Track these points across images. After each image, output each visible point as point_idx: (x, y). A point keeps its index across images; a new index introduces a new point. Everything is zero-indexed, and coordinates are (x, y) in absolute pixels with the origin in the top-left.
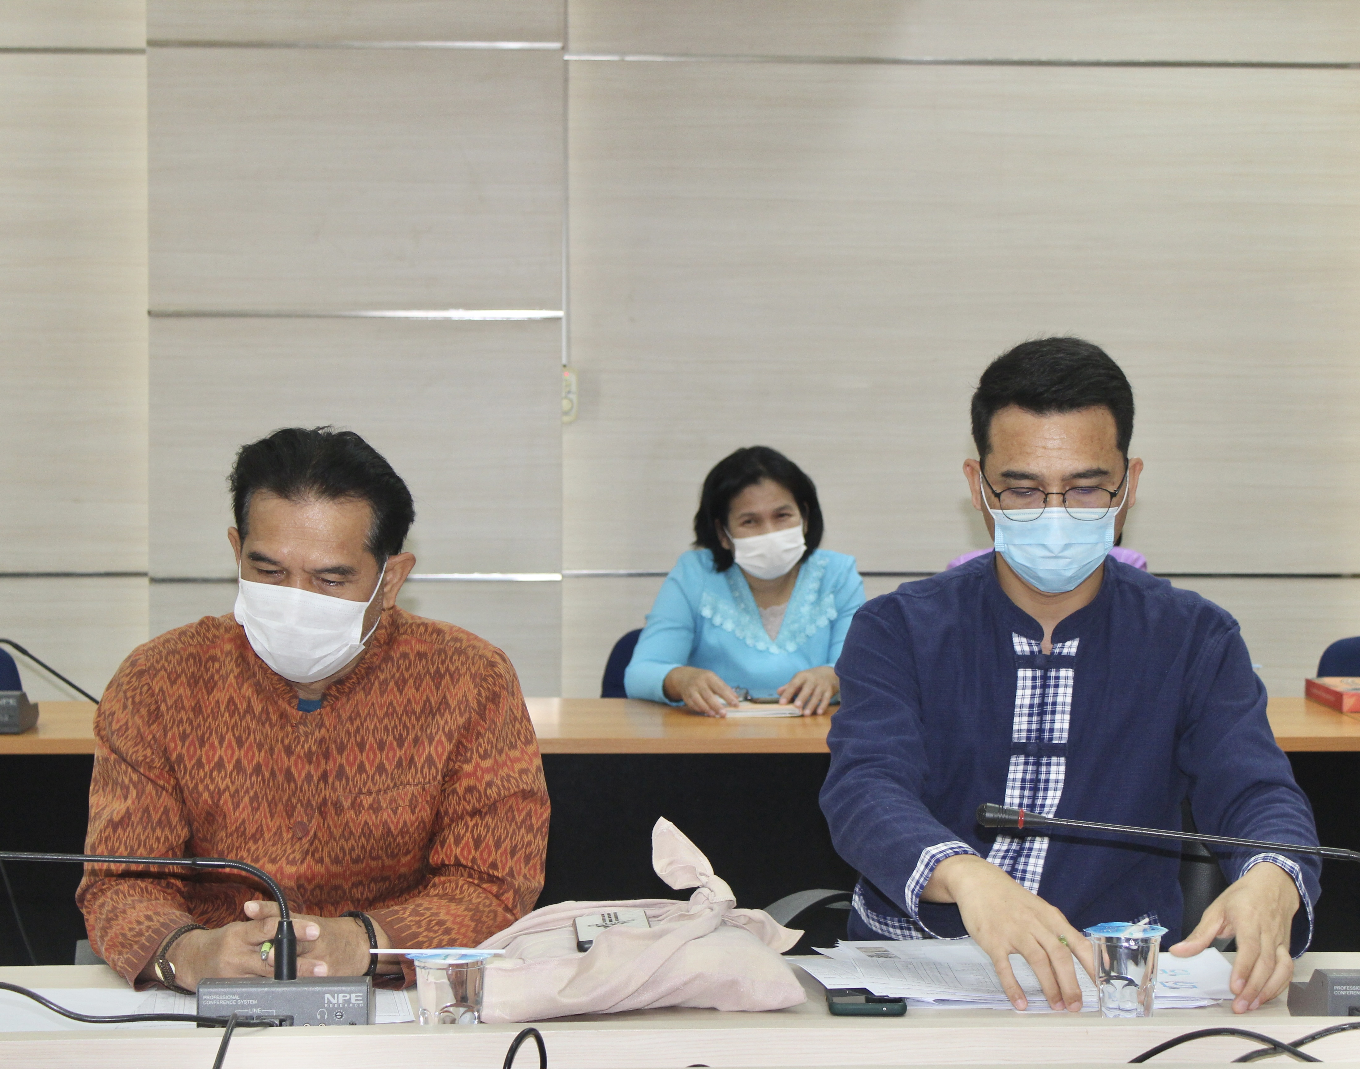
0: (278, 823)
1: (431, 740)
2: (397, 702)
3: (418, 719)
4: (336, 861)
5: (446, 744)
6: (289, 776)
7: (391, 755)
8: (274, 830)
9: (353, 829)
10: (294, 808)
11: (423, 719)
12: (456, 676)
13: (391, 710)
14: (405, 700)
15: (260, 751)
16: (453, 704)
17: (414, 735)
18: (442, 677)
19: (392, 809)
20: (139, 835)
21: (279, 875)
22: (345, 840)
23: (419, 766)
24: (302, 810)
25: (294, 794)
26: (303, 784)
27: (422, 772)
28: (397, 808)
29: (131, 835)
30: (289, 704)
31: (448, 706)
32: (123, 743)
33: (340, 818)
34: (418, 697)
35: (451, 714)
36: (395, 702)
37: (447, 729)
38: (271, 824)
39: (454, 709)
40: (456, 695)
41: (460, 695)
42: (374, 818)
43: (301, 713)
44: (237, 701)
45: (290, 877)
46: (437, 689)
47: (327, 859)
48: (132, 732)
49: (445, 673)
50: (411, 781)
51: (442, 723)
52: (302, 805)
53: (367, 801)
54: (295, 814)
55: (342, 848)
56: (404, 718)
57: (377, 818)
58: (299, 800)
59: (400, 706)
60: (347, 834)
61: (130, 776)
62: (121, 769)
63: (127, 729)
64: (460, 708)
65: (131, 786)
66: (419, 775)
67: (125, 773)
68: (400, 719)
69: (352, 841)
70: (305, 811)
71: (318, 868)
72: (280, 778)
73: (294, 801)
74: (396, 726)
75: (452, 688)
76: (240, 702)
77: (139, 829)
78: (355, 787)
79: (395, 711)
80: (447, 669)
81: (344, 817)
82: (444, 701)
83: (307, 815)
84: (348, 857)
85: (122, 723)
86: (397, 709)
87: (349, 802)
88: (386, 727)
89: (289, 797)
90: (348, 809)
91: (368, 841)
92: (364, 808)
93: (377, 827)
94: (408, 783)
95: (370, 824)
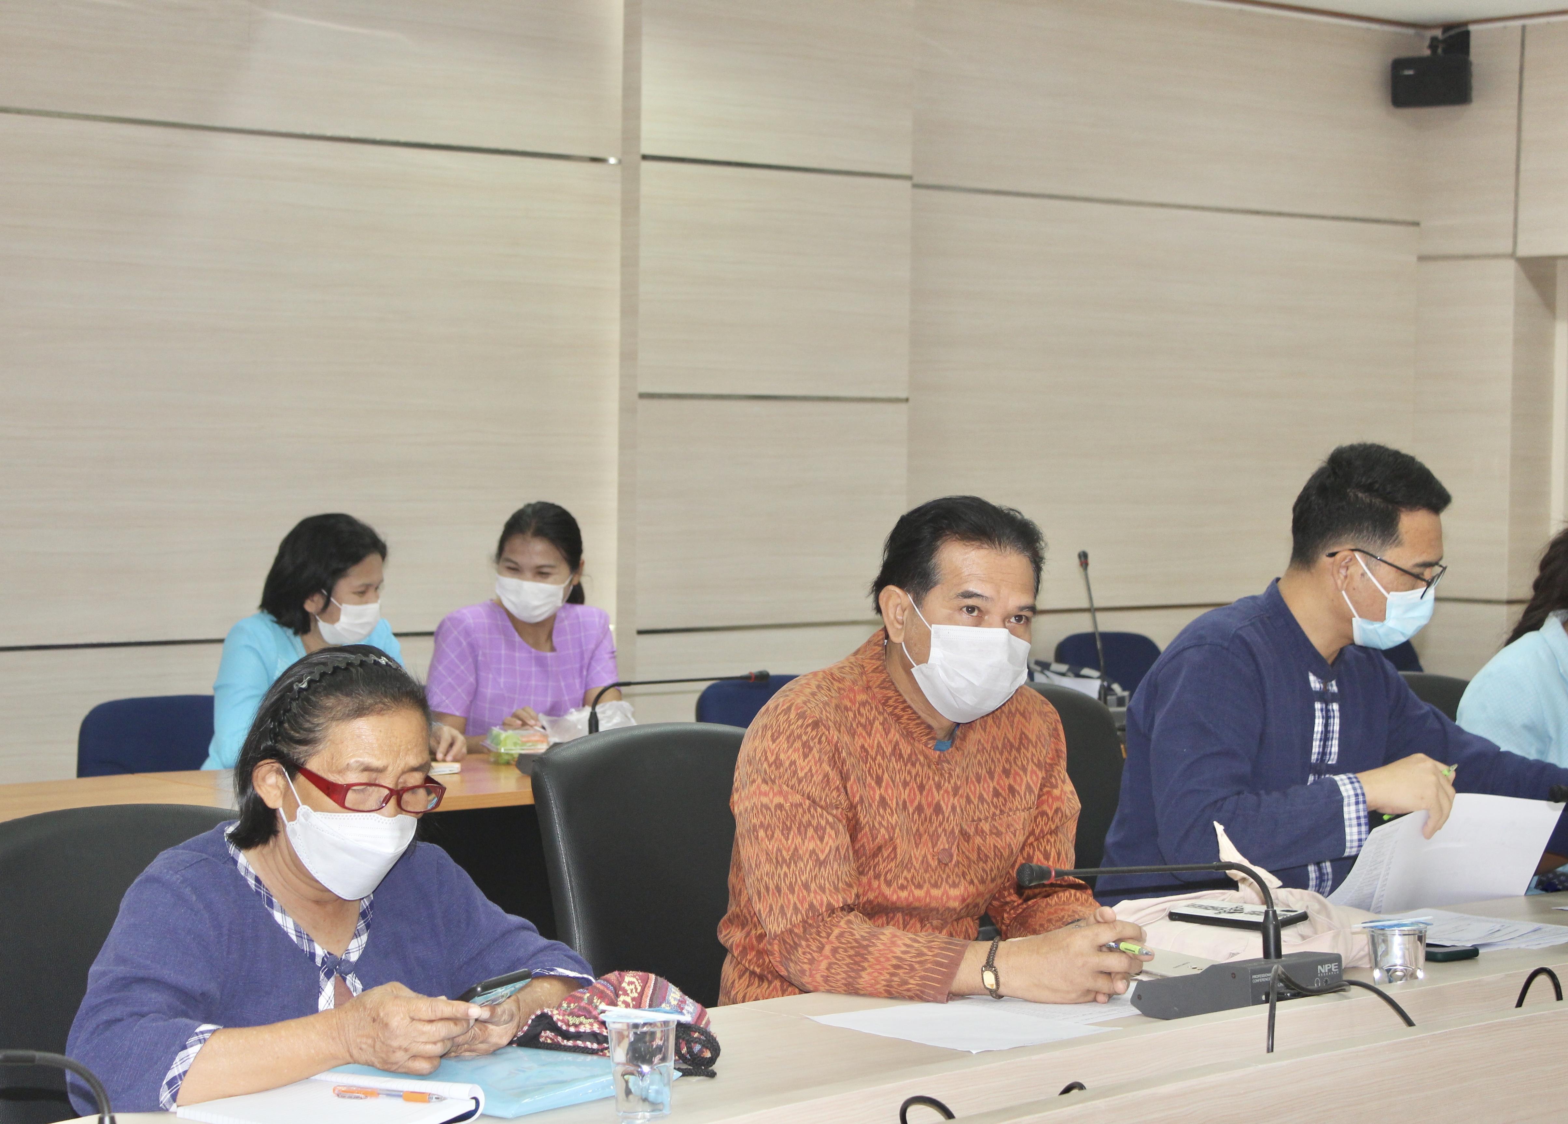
0: (923, 853)
1: (1024, 769)
2: (984, 739)
3: (1001, 754)
4: (982, 881)
5: (1039, 773)
6: (938, 809)
7: (986, 786)
8: (920, 859)
9: (986, 852)
10: (939, 836)
11: (1006, 753)
12: (1027, 714)
13: (980, 747)
14: (991, 738)
15: (905, 789)
16: (1033, 738)
17: (1001, 768)
18: (1014, 715)
19: (1012, 832)
20: (837, 871)
21: (945, 898)
22: (984, 863)
23: (1022, 794)
24: (945, 839)
25: (941, 824)
26: (949, 815)
27: (1025, 799)
28: (1015, 831)
29: (831, 872)
30: (926, 746)
31: (1029, 741)
32: (814, 789)
33: (971, 844)
34: (1000, 734)
35: (1035, 747)
36: (982, 740)
37: (1035, 760)
38: (917, 854)
39: (1036, 743)
40: (1033, 730)
41: (1036, 730)
42: (1000, 841)
43: (938, 752)
44: (883, 745)
45: (955, 898)
46: (1012, 726)
47: (976, 881)
48: (818, 778)
49: (1016, 713)
50: (1019, 807)
51: (1029, 755)
52: (945, 835)
53: (986, 827)
54: (939, 843)
55: (984, 870)
56: (992, 753)
57: (1001, 840)
58: (944, 830)
59: (987, 742)
60: (983, 857)
61: (826, 818)
62: (816, 812)
63: (812, 776)
64: (1040, 741)
65: (828, 827)
66: (1024, 801)
67: (822, 816)
68: (990, 755)
69: (990, 863)
70: (947, 840)
71: (972, 889)
72: (928, 812)
73: (940, 830)
74: (987, 761)
75: (1027, 724)
76: (886, 746)
77: (836, 866)
78: (968, 815)
79: (984, 748)
80: (1017, 709)
81: (974, 842)
82: (1023, 736)
83: (948, 843)
84: (989, 877)
85: (806, 770)
86: (985, 745)
87: (973, 829)
88: (979, 761)
89: (936, 828)
90: (974, 835)
91: (1001, 862)
92: (987, 834)
93: (1004, 849)
94: (1017, 809)
95: (999, 847)
